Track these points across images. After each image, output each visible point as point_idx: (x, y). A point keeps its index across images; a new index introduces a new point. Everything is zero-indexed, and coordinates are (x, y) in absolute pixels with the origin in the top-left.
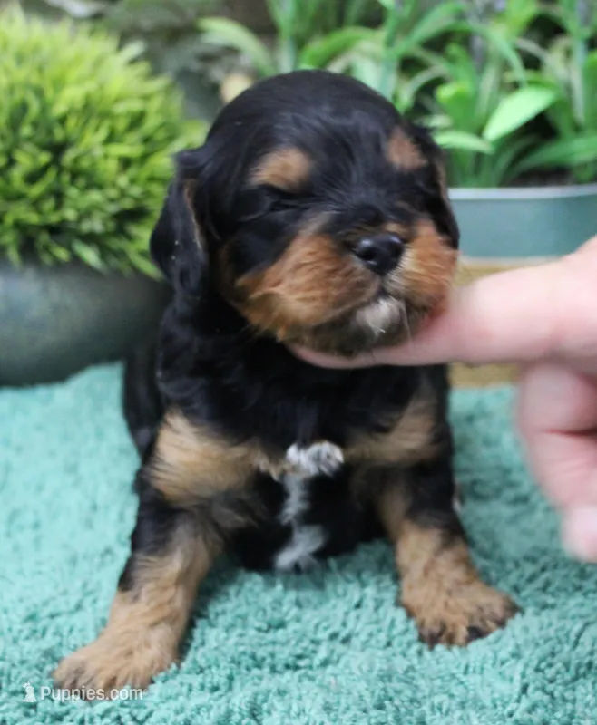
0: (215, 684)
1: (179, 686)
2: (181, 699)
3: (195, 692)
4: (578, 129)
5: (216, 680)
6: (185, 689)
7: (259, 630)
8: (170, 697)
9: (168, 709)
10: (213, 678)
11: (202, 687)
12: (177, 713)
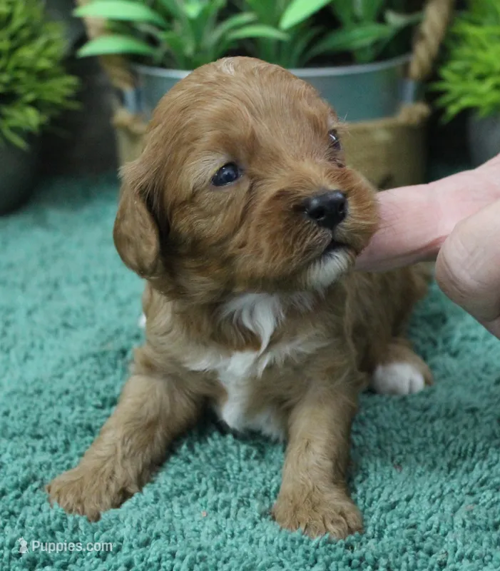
0: (54, 447)
1: (25, 447)
2: (28, 458)
3: (38, 452)
4: (357, 21)
5: (54, 444)
6: (30, 450)
7: (97, 407)
8: (18, 456)
9: (18, 465)
10: (51, 443)
11: (44, 449)
12: (25, 468)
